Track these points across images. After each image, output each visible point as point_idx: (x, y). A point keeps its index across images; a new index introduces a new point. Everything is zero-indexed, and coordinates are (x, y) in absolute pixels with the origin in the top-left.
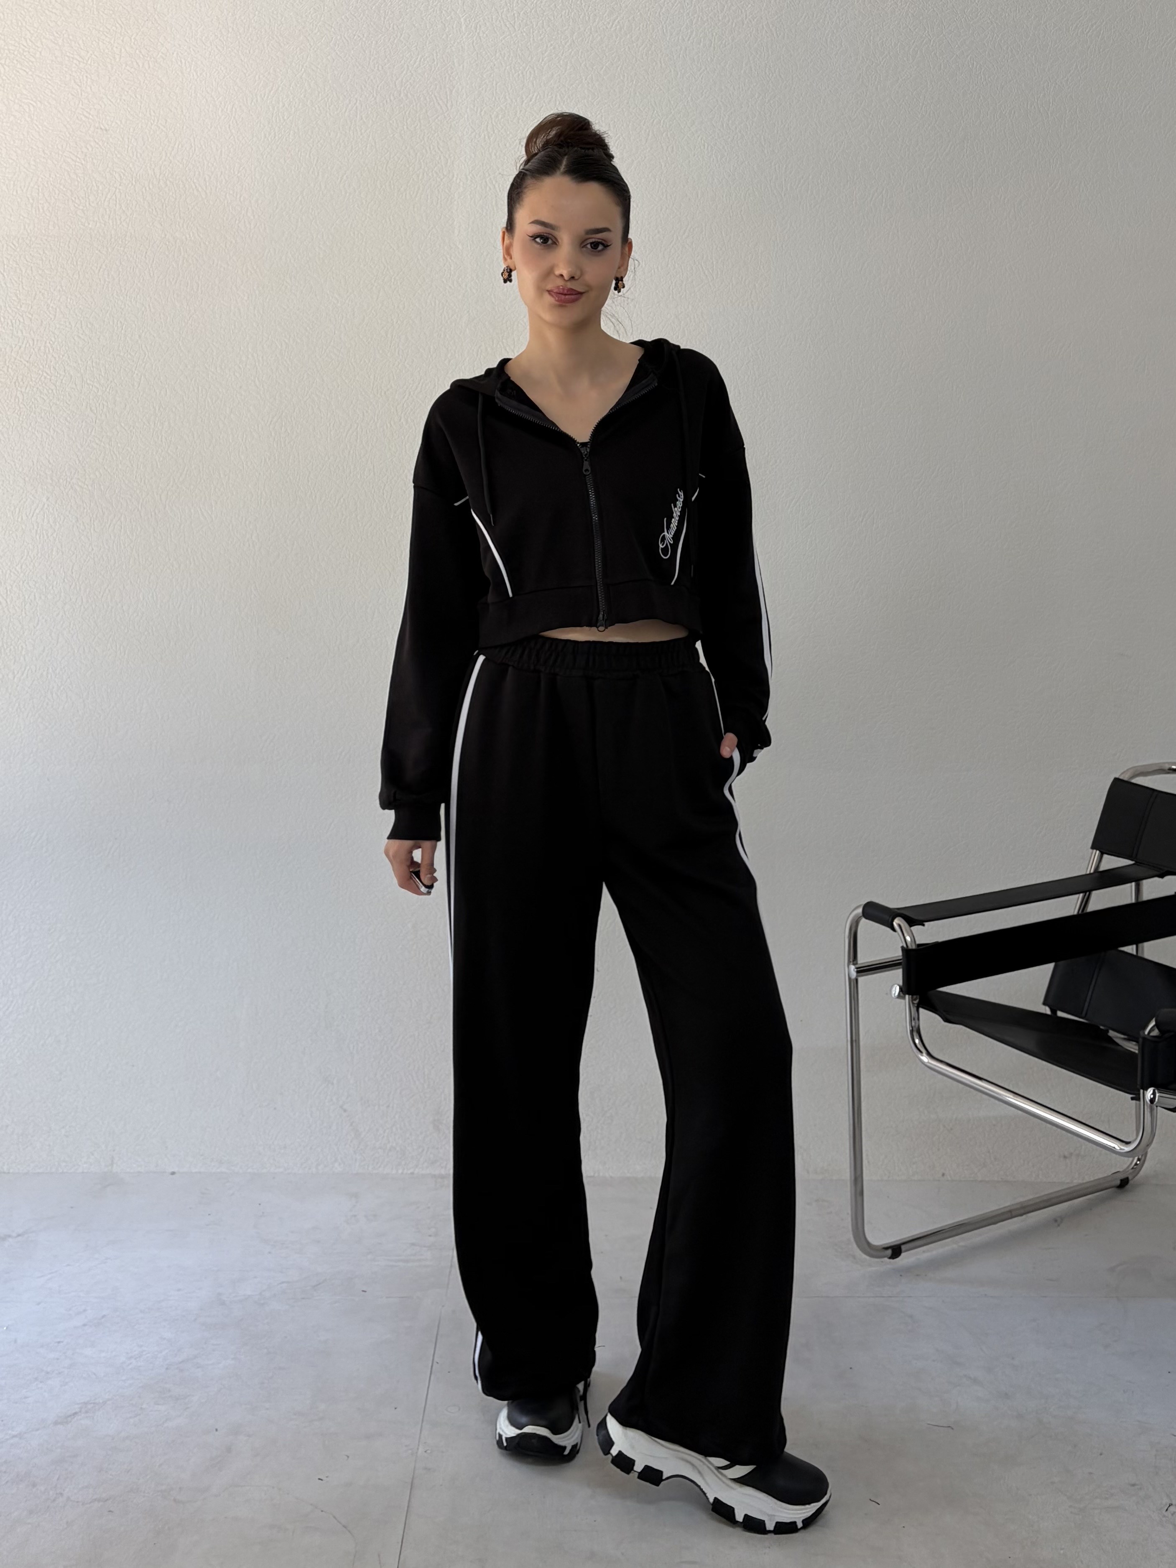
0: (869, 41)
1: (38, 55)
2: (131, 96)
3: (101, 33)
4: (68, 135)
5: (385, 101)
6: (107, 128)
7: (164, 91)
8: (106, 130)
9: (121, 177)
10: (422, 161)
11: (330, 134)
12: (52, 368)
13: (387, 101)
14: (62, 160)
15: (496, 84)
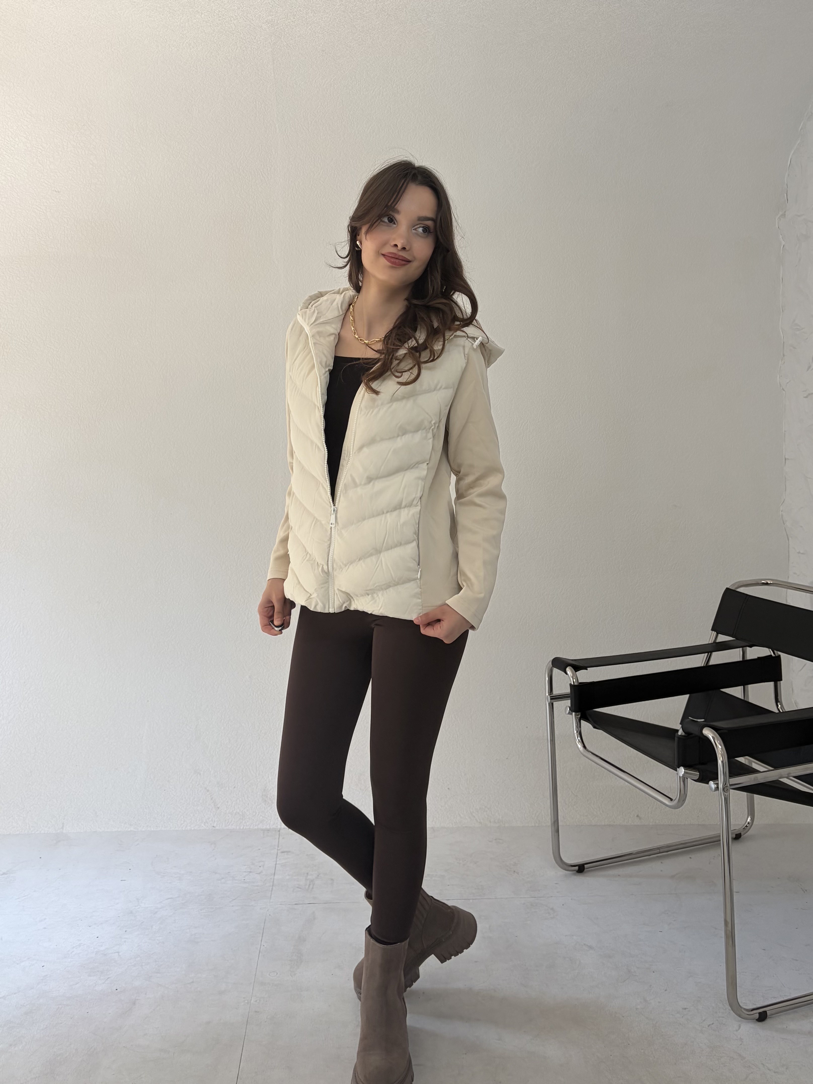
0: (522, 140)
1: (16, 146)
2: (74, 172)
3: (55, 133)
4: (35, 195)
5: (230, 174)
6: (59, 191)
7: (94, 168)
8: (59, 192)
9: (68, 220)
10: (253, 211)
11: (196, 195)
12: (25, 337)
13: (231, 175)
14: (32, 210)
15: (298, 164)
